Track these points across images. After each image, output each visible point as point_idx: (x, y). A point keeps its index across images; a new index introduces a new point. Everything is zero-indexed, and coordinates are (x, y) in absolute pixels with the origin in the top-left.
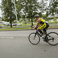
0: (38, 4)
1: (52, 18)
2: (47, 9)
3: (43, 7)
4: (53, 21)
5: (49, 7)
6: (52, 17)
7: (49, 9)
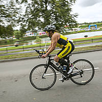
0: (3, 8)
1: (33, 37)
2: (21, 20)
3: (14, 16)
4: (35, 44)
5: (25, 16)
6: (33, 35)
7: (26, 19)
